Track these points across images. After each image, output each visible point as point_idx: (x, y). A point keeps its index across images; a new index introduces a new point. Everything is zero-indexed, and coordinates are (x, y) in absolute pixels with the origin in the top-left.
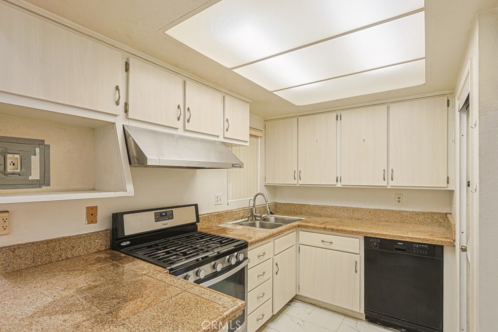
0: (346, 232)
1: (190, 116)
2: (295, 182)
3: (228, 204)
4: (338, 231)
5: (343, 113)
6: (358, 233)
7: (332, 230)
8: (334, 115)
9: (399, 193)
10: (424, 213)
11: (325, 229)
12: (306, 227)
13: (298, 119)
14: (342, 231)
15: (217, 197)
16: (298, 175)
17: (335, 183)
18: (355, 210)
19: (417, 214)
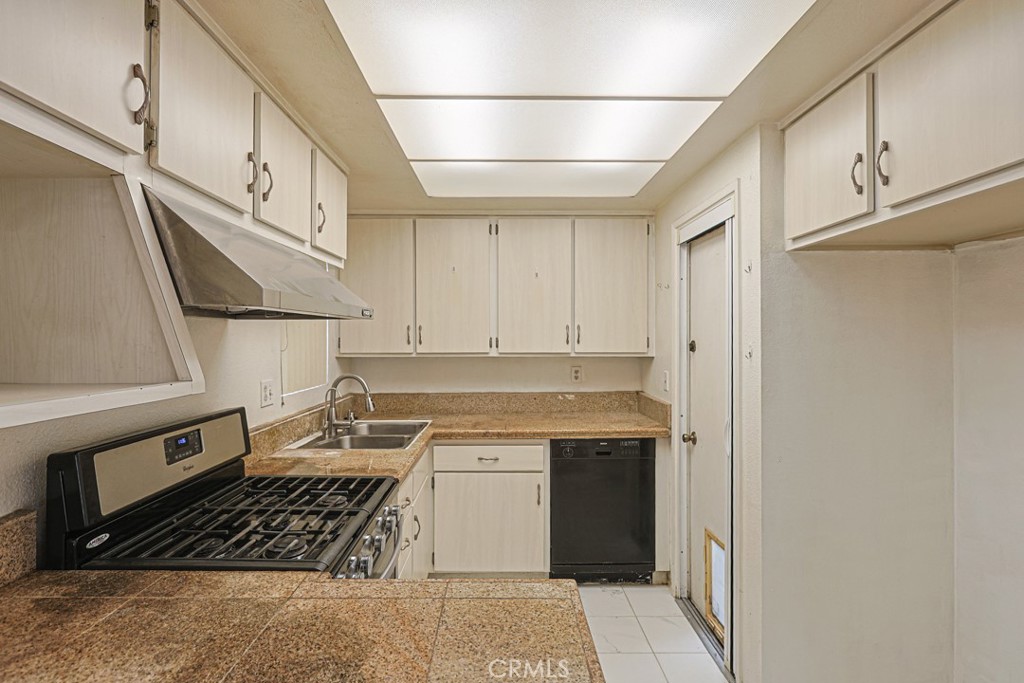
0: (523, 435)
1: (271, 187)
2: (409, 349)
3: (283, 404)
4: (509, 436)
5: (501, 223)
6: (541, 435)
7: (499, 435)
8: (485, 223)
9: (577, 365)
10: (610, 394)
11: (485, 435)
12: (449, 436)
13: (414, 222)
14: (516, 435)
15: (265, 388)
16: (416, 334)
17: (487, 349)
18: (511, 396)
19: (603, 395)
